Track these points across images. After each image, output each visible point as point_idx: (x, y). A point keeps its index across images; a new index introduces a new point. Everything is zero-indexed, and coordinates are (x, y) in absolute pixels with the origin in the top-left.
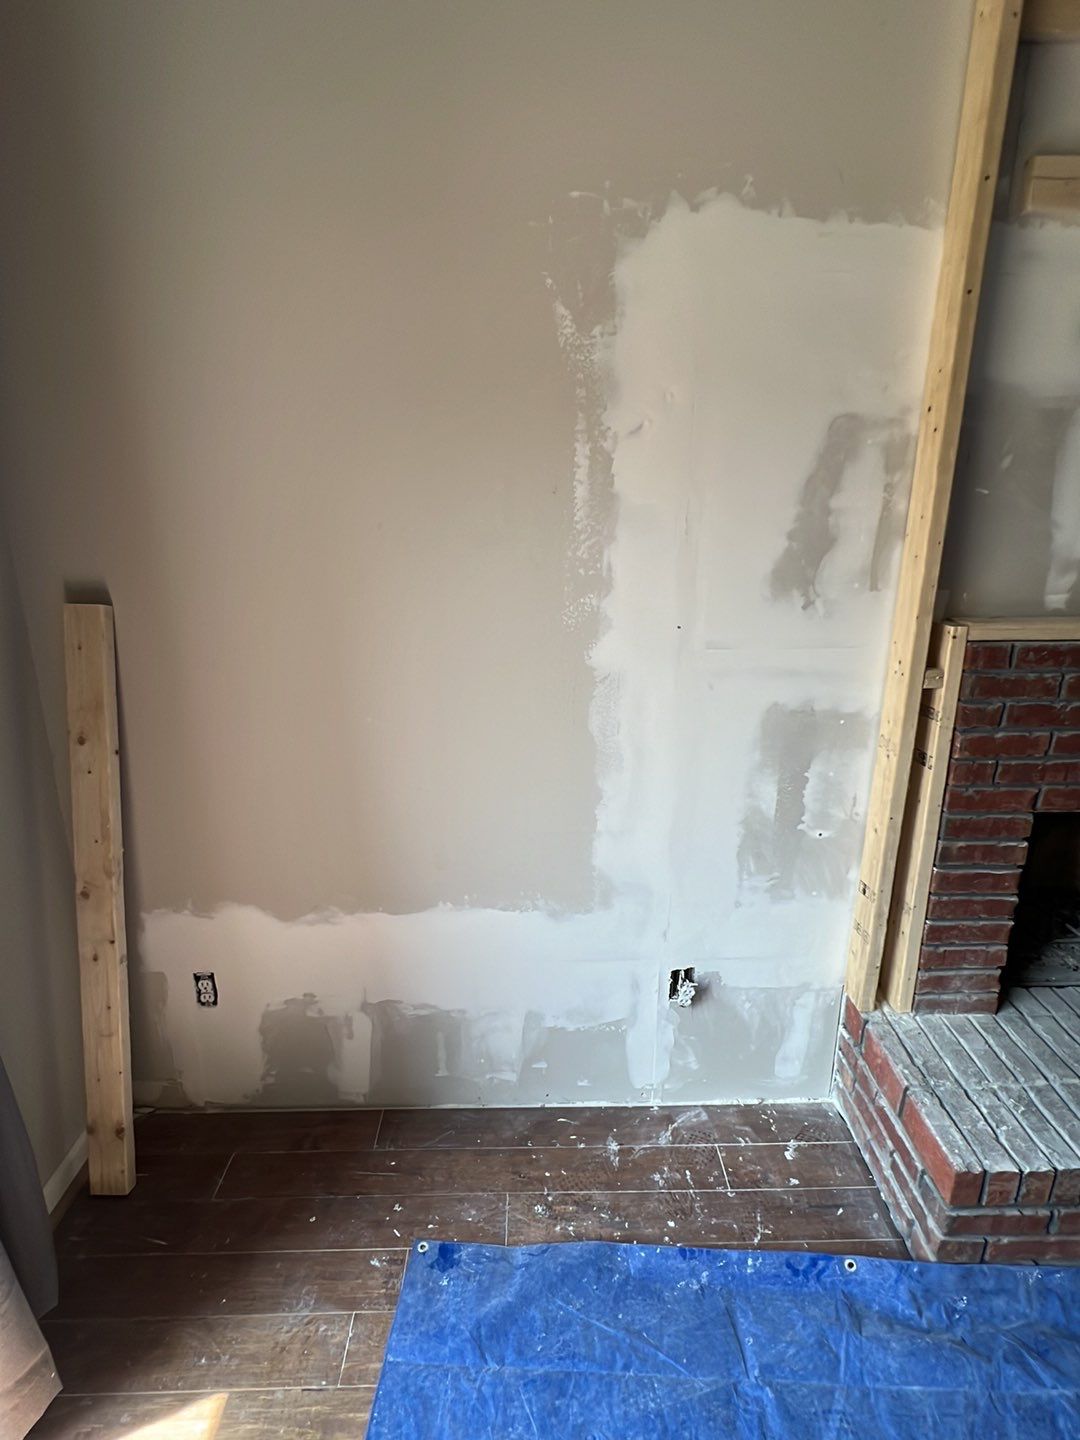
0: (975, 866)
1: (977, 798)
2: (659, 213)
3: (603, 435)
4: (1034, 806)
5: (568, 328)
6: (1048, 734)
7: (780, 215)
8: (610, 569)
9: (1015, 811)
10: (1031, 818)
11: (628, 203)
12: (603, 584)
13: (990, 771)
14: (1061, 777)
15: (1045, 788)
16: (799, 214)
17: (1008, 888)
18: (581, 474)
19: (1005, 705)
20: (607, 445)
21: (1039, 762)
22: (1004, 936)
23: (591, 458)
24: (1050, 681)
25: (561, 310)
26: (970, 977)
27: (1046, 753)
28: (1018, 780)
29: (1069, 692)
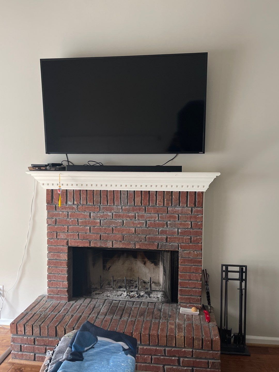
0: (56, 259)
1: (54, 242)
4: (67, 244)
6: (67, 227)
9: (63, 246)
10: (67, 247)
13: (55, 235)
14: (72, 237)
15: (69, 240)
17: (64, 266)
19: (56, 219)
21: (66, 233)
22: (66, 279)
24: (65, 214)
26: (60, 290)
27: (68, 231)
28: (62, 238)
29: (71, 216)
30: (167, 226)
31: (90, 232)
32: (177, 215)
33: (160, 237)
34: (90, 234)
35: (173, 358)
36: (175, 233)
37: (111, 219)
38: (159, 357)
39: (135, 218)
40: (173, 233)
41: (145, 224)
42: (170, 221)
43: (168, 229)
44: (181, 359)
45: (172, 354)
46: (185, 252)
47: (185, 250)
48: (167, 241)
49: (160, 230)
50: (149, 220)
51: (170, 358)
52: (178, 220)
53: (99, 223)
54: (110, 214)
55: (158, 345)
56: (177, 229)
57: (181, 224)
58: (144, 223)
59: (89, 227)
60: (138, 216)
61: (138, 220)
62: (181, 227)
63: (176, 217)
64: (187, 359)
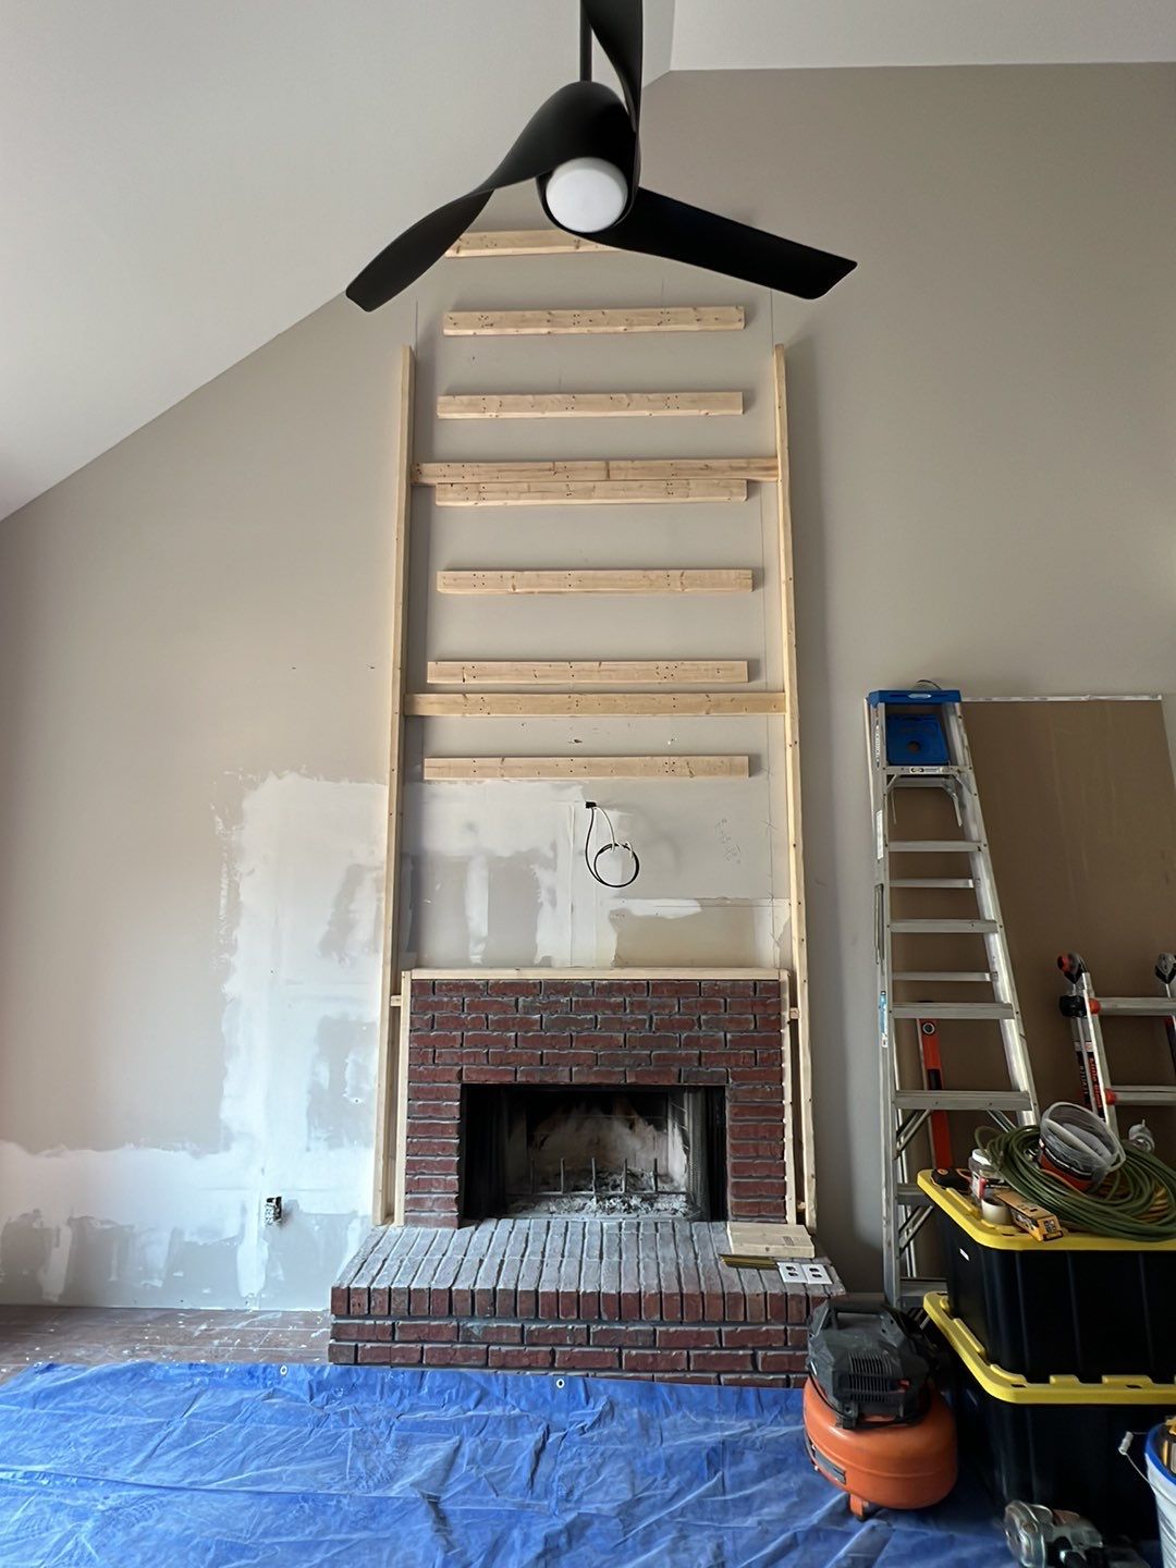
0: (430, 1118)
1: (424, 1072)
2: (263, 780)
3: (236, 875)
4: (460, 1078)
5: (220, 827)
6: (460, 1033)
7: (318, 780)
8: (236, 940)
9: (449, 1082)
10: (459, 1086)
11: (250, 776)
12: (232, 948)
13: (431, 1056)
14: (472, 1060)
15: (465, 1067)
16: (327, 779)
17: (451, 1133)
18: (224, 893)
19: (433, 1016)
20: (237, 879)
21: (458, 1050)
22: (454, 1169)
23: (229, 885)
24: (457, 1002)
25: (218, 819)
26: (438, 1199)
27: (462, 1045)
28: (448, 1062)
29: (468, 1008)
30: (700, 1027)
31: (516, 1045)
32: (722, 1000)
33: (684, 1052)
34: (517, 1050)
35: (741, 1352)
36: (717, 1042)
37: (567, 1013)
38: (705, 1352)
39: (625, 1010)
40: (714, 1043)
41: (648, 1024)
42: (705, 1013)
43: (701, 1034)
44: (760, 1353)
45: (737, 1342)
46: (744, 1087)
47: (744, 1084)
48: (700, 1064)
49: (683, 1037)
50: (656, 1014)
51: (734, 1352)
52: (726, 1011)
53: (539, 1024)
54: (564, 1000)
55: (703, 1322)
56: (722, 1034)
57: (731, 1021)
58: (645, 1020)
59: (513, 1034)
60: (632, 1004)
61: (632, 1012)
62: (732, 1029)
63: (718, 1005)
64: (773, 1353)
